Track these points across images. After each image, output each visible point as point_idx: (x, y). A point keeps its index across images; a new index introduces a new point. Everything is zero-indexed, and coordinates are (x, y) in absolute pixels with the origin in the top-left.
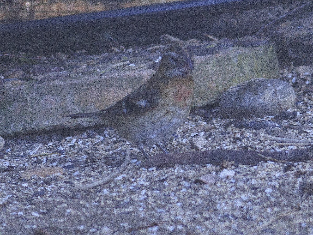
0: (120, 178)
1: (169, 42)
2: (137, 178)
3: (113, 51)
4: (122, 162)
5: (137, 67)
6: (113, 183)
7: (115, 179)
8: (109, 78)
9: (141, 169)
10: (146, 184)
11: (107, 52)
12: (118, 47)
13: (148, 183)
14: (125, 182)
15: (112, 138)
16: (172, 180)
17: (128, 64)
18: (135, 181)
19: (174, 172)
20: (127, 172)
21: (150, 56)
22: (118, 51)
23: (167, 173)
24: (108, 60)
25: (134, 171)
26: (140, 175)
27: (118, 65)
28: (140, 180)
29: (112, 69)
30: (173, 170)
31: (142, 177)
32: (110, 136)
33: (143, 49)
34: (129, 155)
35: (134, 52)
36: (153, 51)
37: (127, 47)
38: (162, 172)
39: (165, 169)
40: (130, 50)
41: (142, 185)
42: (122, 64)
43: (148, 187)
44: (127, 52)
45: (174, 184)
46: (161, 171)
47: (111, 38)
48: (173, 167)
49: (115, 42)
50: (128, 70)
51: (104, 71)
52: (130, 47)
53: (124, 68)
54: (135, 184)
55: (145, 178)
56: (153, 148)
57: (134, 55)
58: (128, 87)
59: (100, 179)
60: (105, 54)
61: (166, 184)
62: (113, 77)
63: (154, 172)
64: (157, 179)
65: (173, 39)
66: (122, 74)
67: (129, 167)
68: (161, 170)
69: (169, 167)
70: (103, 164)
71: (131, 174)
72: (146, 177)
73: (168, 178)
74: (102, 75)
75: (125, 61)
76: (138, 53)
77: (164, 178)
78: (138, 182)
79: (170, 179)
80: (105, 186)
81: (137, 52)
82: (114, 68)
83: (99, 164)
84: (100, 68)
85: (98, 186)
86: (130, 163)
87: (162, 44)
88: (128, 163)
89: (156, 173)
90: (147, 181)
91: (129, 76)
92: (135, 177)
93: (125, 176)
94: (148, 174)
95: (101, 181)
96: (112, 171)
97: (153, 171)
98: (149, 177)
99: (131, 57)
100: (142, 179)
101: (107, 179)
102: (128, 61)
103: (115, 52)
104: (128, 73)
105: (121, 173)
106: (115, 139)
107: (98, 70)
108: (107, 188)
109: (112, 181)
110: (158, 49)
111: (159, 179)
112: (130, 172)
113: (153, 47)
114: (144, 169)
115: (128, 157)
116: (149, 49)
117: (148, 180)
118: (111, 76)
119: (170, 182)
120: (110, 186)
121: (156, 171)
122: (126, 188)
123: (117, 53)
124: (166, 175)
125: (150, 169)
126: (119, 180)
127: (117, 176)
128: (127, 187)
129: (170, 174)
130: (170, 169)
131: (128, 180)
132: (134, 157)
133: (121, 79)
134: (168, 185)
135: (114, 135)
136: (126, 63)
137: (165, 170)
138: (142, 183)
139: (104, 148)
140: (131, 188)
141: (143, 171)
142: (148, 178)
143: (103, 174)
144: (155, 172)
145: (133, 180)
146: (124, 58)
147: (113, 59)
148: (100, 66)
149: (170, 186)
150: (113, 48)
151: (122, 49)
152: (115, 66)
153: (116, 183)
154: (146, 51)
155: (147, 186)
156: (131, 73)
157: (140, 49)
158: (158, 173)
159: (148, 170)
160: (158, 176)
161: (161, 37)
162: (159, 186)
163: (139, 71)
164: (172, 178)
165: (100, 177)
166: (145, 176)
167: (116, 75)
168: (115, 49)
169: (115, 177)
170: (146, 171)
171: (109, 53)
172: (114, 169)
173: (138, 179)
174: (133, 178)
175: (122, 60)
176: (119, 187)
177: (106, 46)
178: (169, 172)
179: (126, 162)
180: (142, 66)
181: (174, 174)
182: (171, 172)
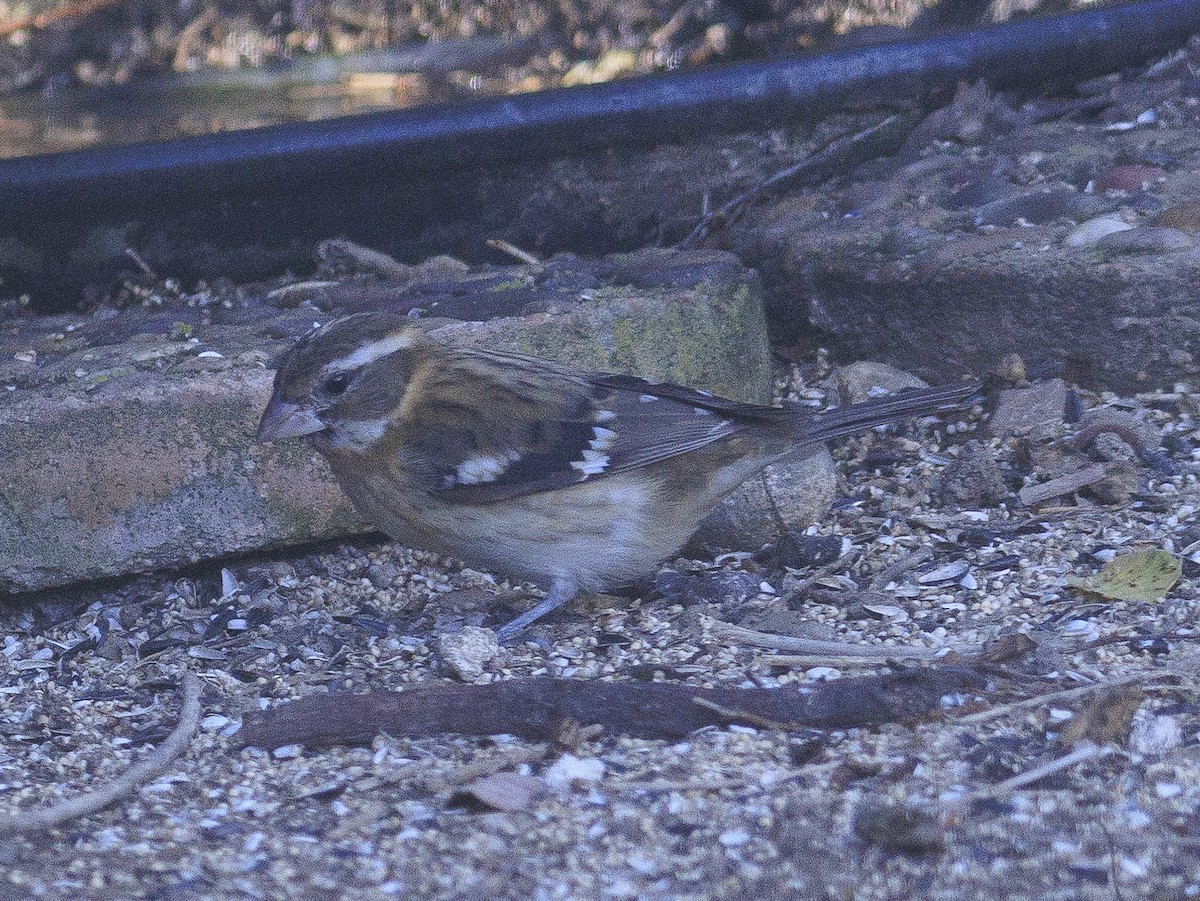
0: (164, 785)
1: (353, 266)
2: (228, 787)
3: (135, 300)
4: (173, 724)
5: (229, 364)
6: (137, 804)
7: (146, 790)
8: (121, 405)
9: (245, 754)
10: (262, 809)
11: (111, 305)
12: (155, 285)
13: (272, 807)
14: (184, 803)
15: (132, 635)
16: (362, 795)
17: (195, 352)
18: (223, 799)
19: (371, 764)
20: (191, 765)
21: (280, 320)
22: (158, 300)
23: (344, 767)
24: (120, 334)
25: (219, 760)
26: (243, 777)
27: (158, 354)
28: (242, 796)
29: (133, 370)
30: (367, 758)
31: (246, 783)
32: (125, 627)
33: (251, 294)
34: (199, 699)
35: (216, 307)
36: (290, 303)
37: (190, 289)
38: (325, 766)
39: (335, 751)
40: (203, 298)
41: (250, 813)
42: (172, 349)
43: (272, 821)
44: (191, 304)
45: (372, 809)
46: (321, 760)
47: (128, 251)
48: (368, 745)
49: (143, 265)
50: (194, 373)
51: (102, 375)
52: (203, 284)
53: (178, 368)
54: (222, 810)
55: (261, 788)
56: (293, 672)
57: (217, 312)
58: (196, 436)
59: (88, 789)
60: (106, 314)
61: (340, 808)
62: (137, 401)
63: (294, 766)
64: (306, 791)
65: (366, 255)
66: (174, 389)
67: (197, 747)
68: (321, 758)
69: (351, 745)
70: (98, 735)
71: (207, 769)
72: (264, 784)
73: (349, 790)
74: (98, 389)
75: (183, 339)
76: (234, 308)
77: (332, 786)
78: (234, 801)
79: (357, 791)
80: (109, 816)
81: (228, 304)
82: (140, 367)
83: (85, 733)
84: (88, 366)
85: (80, 817)
86: (204, 732)
87: (328, 277)
88: (192, 727)
89: (303, 767)
90: (270, 800)
91: (200, 395)
92: (224, 781)
93: (182, 777)
94: (271, 772)
95: (93, 798)
96: (135, 758)
97: (289, 759)
98: (275, 782)
99: (206, 322)
100: (250, 791)
101: (117, 787)
102: (196, 340)
103: (146, 303)
104: (194, 385)
105: (168, 767)
106: (143, 637)
107: (80, 373)
108: (116, 823)
109: (133, 796)
110: (310, 295)
111: (316, 790)
112: (202, 762)
113: (291, 288)
114: (256, 753)
115: (193, 706)
116: (273, 293)
117: (271, 793)
118: (131, 396)
119: (357, 803)
120: (126, 816)
121: (302, 759)
122: (188, 825)
123: (154, 307)
124: (341, 777)
125: (280, 752)
126: (162, 794)
127: (150, 779)
128: (193, 820)
129: (356, 770)
130: (358, 754)
131: (196, 794)
132: (217, 708)
133: (170, 408)
134: (349, 816)
135: (140, 621)
136: (188, 347)
137: (336, 756)
138: (248, 804)
139: (101, 671)
140: (208, 824)
141: (253, 758)
142: (274, 787)
143: (100, 772)
144: (297, 766)
145: (214, 793)
146: (179, 326)
147: (134, 331)
148: (88, 357)
149: (359, 819)
150: (137, 290)
151: (171, 294)
152: (144, 356)
153: (147, 806)
154: (265, 302)
155: (268, 815)
156: (208, 385)
157: (240, 293)
158: (311, 769)
159: (272, 757)
160: (310, 778)
161: (322, 248)
162: (315, 817)
163: (239, 379)
164: (364, 785)
165: (90, 782)
166: (261, 777)
167: (149, 394)
168: (145, 293)
169: (143, 783)
170: (266, 760)
171: (122, 309)
172: (143, 750)
173: (234, 792)
174: (213, 784)
175: (174, 336)
176: (160, 818)
177: (111, 280)
178: (352, 763)
179: (188, 726)
180: (247, 357)
181: (371, 772)
182: (359, 763)
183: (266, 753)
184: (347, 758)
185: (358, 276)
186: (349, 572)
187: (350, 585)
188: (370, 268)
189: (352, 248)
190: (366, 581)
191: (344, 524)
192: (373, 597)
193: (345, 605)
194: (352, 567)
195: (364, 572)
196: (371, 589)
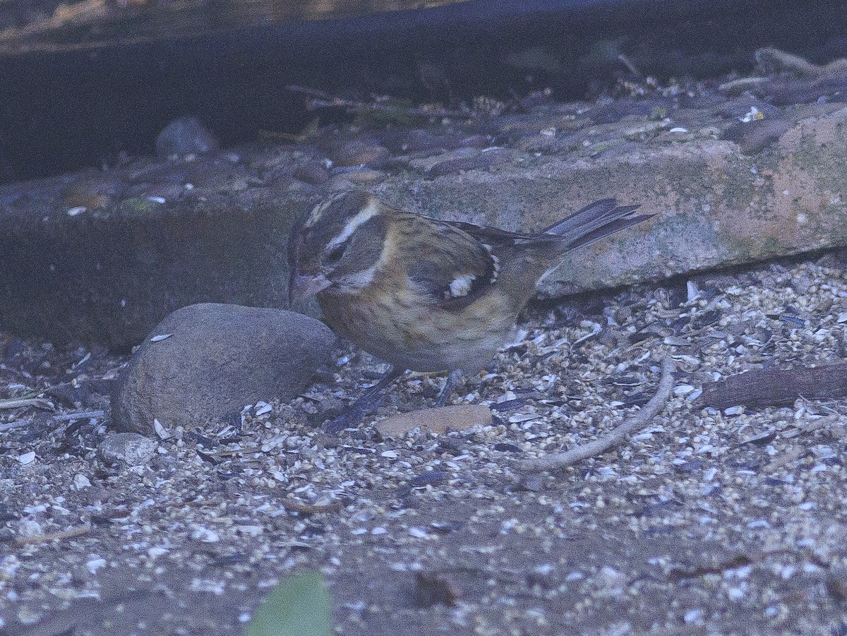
0: (647, 434)
1: (778, 67)
2: (692, 436)
3: (626, 92)
4: (653, 391)
5: (691, 136)
6: (628, 448)
7: (635, 438)
8: (616, 166)
9: (704, 412)
10: (716, 452)
11: (610, 94)
12: (640, 81)
13: (723, 450)
14: (661, 447)
15: (624, 329)
16: (787, 441)
17: (668, 128)
18: (689, 444)
19: (793, 419)
20: (666, 420)
21: (727, 106)
22: (641, 91)
23: (774, 421)
24: (615, 116)
25: (686, 417)
26: (703, 428)
27: (642, 130)
28: (702, 442)
29: (623, 140)
30: (790, 414)
31: (705, 433)
32: (620, 323)
33: (708, 86)
34: (672, 373)
35: (683, 96)
36: (735, 93)
37: (665, 83)
38: (761, 420)
39: (767, 410)
40: (674, 89)
41: (708, 454)
42: (651, 126)
43: (723, 459)
44: (665, 94)
45: (794, 451)
46: (761, 417)
47: (621, 57)
48: (791, 406)
49: (632, 68)
50: (668, 143)
51: (601, 145)
52: (673, 80)
53: (656, 138)
54: (688, 452)
55: (716, 437)
56: (737, 354)
57: (684, 102)
58: (669, 188)
59: (594, 437)
60: (605, 102)
61: (771, 450)
62: (627, 164)
63: (739, 421)
64: (747, 438)
65: (789, 59)
66: (653, 154)
67: (670, 407)
68: (758, 415)
69: (779, 406)
70: (600, 399)
71: (677, 423)
72: (717, 433)
73: (778, 437)
74: (599, 155)
75: (659, 119)
76: (695, 97)
77: (766, 434)
78: (696, 446)
79: (783, 438)
80: (608, 456)
81: (691, 94)
82: (629, 139)
83: (591, 398)
84: (592, 139)
85: (588, 458)
86: (675, 396)
87: (761, 75)
88: (667, 393)
89: (745, 421)
90: (722, 445)
91: (672, 159)
92: (689, 432)
93: (660, 429)
94: (723, 425)
95: (596, 445)
96: (625, 416)
97: (735, 415)
98: (726, 432)
99: (675, 107)
100: (708, 439)
101: (613, 437)
102: (668, 120)
103: (633, 94)
104: (667, 152)
105: (649, 422)
106: (632, 329)
107: (586, 143)
108: (614, 462)
109: (625, 443)
110: (749, 87)
111: (754, 438)
112: (674, 418)
113: (735, 82)
114: (712, 411)
115: (668, 379)
116: (723, 87)
117: (723, 440)
118: (622, 159)
119: (783, 447)
120: (621, 457)
121: (744, 416)
122: (664, 463)
123: (640, 97)
124: (772, 428)
125: (728, 411)
126: (644, 441)
127: (638, 430)
128: (668, 459)
129: (782, 424)
130: (783, 412)
131: (669, 441)
132: (685, 380)
133: (649, 168)
134: (777, 455)
135: (630, 319)
136: (663, 125)
137: (768, 414)
138: (706, 448)
139: (602, 354)
140: (678, 462)
141: (710, 415)
142: (725, 436)
143: (602, 425)
144: (741, 421)
145: (683, 440)
146: (657, 110)
147: (625, 114)
148: (592, 132)
149: (784, 458)
150: (626, 84)
151: (650, 87)
152: (631, 132)
153: (635, 449)
154: (717, 92)
155: (720, 456)
156: (677, 152)
157: (700, 86)
158: (751, 423)
159: (723, 415)
160: (750, 429)
161: (758, 54)
162: (754, 457)
163: (698, 147)
164: (788, 434)
165: (595, 433)
166: (716, 429)
167: (636, 158)
168: (632, 86)
169: (632, 434)
170: (719, 416)
171: (617, 98)
172: (633, 410)
173: (697, 439)
174: (682, 434)
175: (652, 117)
176: (645, 458)
177: (608, 78)
178: (780, 419)
179: (664, 392)
180: (705, 131)
181: (793, 424)
182: (785, 418)
183: (719, 411)
184: (776, 415)
185: (783, 74)
186: (777, 284)
187: (778, 292)
188: (792, 68)
189: (779, 54)
190: (789, 290)
191: (773, 249)
192: (794, 301)
193: (775, 307)
194: (779, 280)
195: (788, 284)
196: (793, 296)
